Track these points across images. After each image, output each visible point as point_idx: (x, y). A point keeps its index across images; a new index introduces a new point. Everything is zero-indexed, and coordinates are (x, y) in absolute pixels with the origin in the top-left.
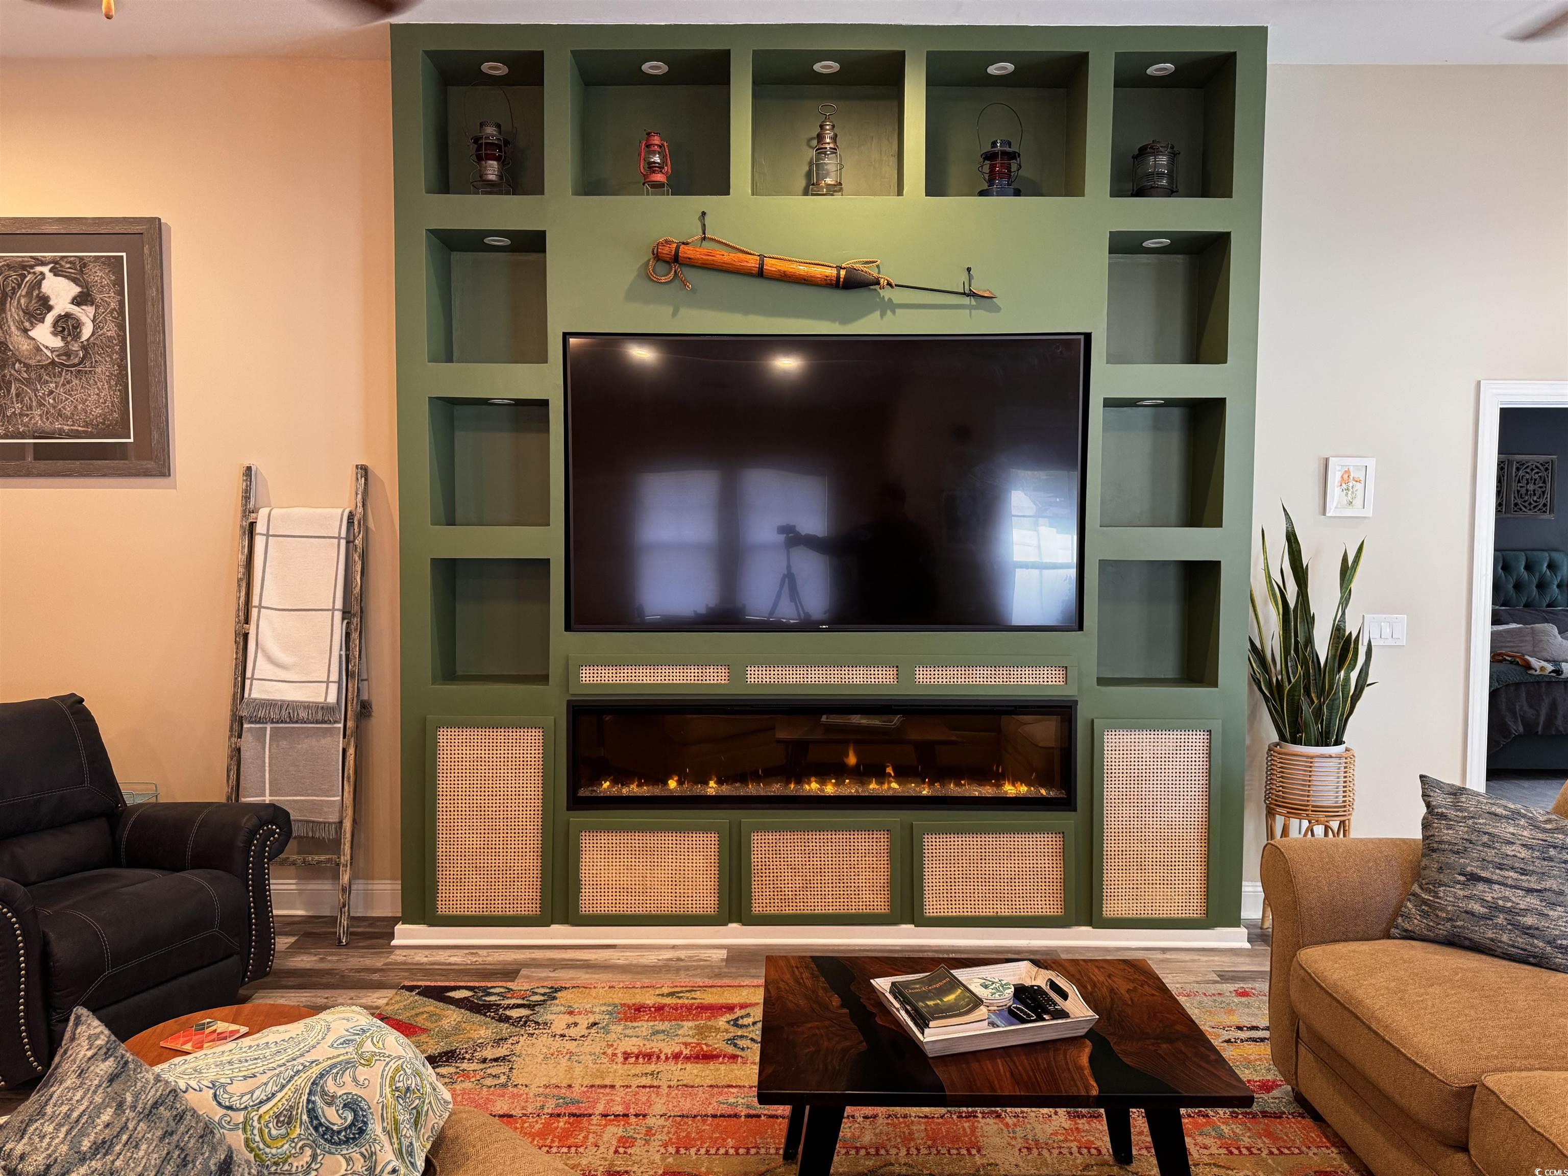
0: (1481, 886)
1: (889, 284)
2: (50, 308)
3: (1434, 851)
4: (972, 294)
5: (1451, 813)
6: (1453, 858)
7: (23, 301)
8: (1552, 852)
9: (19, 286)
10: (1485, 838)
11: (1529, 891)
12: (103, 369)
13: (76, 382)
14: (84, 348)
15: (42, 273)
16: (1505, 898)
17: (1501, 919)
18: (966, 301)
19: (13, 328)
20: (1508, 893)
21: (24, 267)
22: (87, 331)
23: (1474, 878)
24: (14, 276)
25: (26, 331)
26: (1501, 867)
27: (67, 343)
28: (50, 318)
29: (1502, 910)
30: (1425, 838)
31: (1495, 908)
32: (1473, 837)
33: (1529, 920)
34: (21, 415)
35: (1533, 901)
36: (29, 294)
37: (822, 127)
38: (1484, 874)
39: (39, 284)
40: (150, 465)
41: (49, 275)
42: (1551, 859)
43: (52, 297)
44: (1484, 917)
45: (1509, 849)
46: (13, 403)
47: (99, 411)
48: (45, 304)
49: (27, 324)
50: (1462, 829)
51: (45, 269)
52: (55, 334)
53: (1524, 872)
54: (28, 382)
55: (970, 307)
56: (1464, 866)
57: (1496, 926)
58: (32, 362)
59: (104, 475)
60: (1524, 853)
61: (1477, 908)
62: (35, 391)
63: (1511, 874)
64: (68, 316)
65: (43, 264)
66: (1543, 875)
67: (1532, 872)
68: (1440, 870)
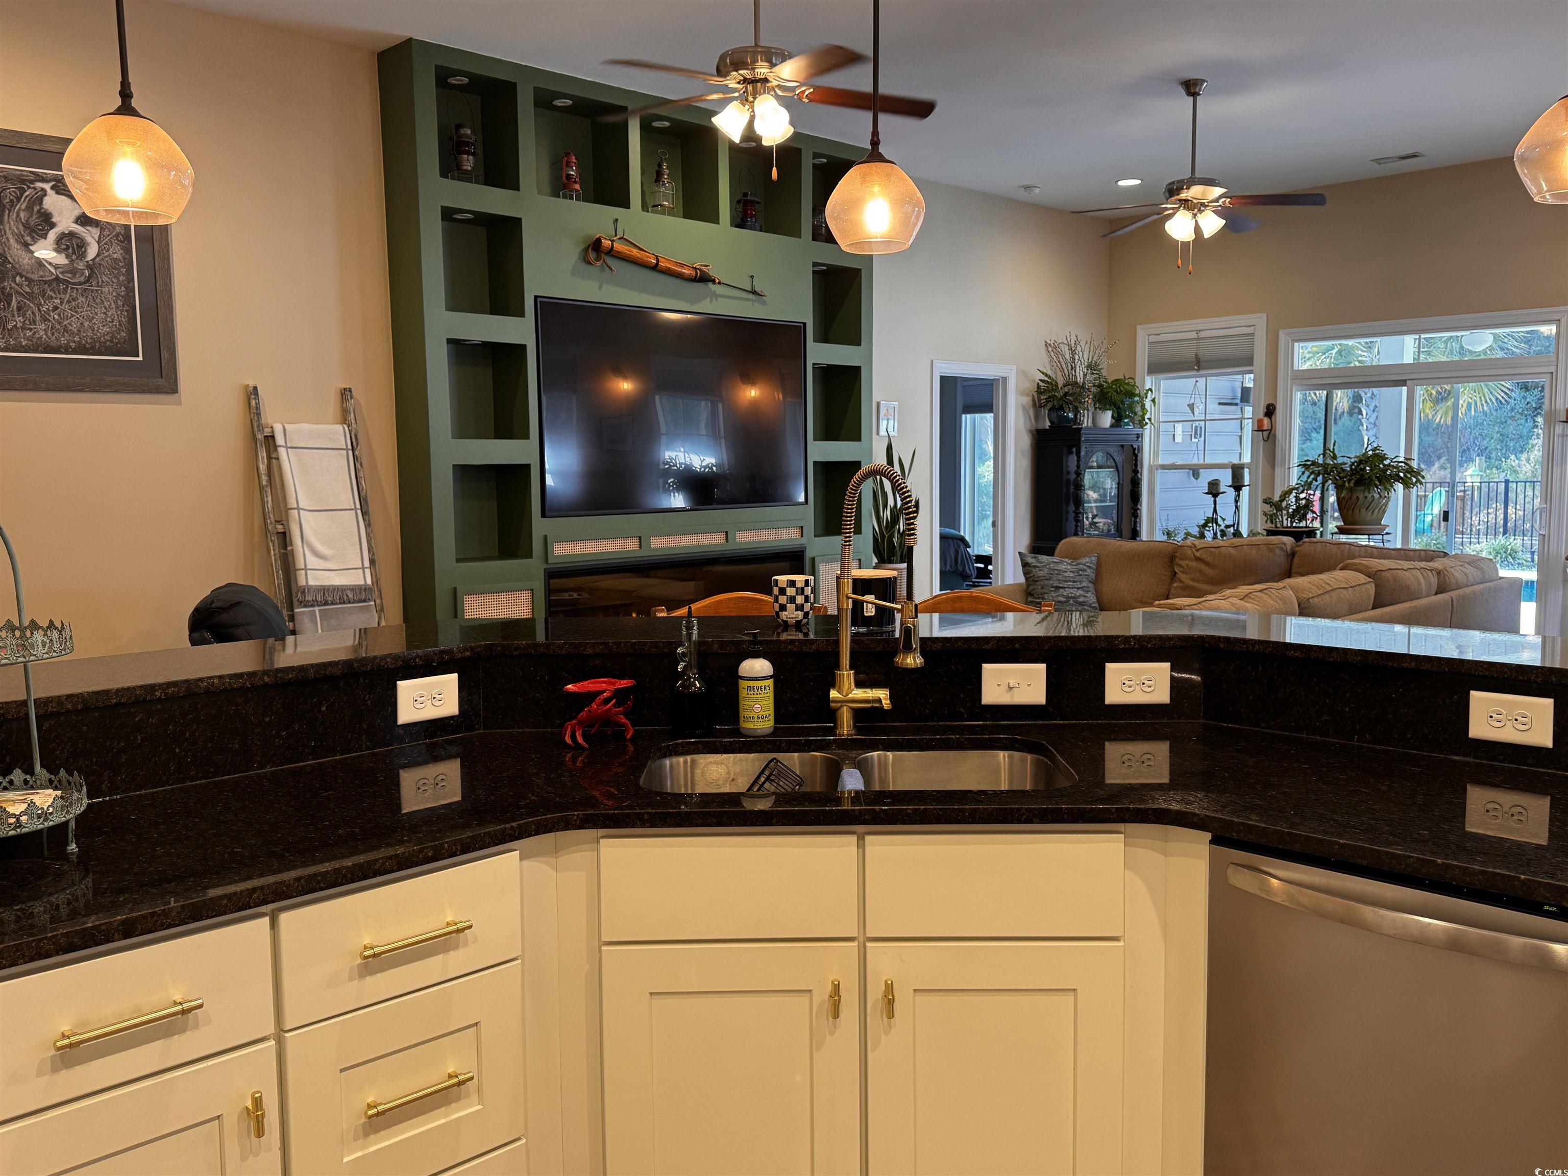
0: (1061, 590)
1: (719, 283)
2: (52, 225)
3: (1036, 581)
4: (754, 292)
5: (1038, 564)
6: (1047, 582)
7: (22, 215)
8: (1081, 572)
9: (19, 199)
10: (1056, 572)
11: (1078, 588)
12: (109, 290)
13: (81, 299)
14: (89, 267)
15: (43, 189)
16: (1072, 593)
17: (1071, 602)
18: (751, 296)
19: (12, 241)
20: (1071, 591)
21: (23, 181)
22: (92, 251)
23: (1058, 588)
24: (12, 189)
25: (26, 245)
26: (1066, 581)
27: (72, 261)
28: (52, 235)
29: (1071, 597)
30: (1027, 579)
31: (1068, 597)
32: (1052, 572)
33: (1081, 599)
34: (23, 328)
35: (1080, 592)
36: (29, 208)
37: (660, 166)
38: (1061, 585)
39: (40, 200)
40: (161, 382)
41: (49, 191)
42: (1081, 575)
43: (55, 214)
44: (1065, 602)
45: (1066, 574)
46: (14, 316)
47: (106, 329)
48: (47, 221)
49: (28, 239)
50: (1046, 571)
51: (47, 186)
52: (58, 250)
53: (1074, 582)
54: (31, 296)
55: (752, 301)
56: (1052, 584)
57: (1070, 604)
58: (35, 277)
59: (116, 391)
60: (1072, 575)
61: (1062, 599)
62: (39, 305)
63: (1070, 583)
64: (72, 234)
65: (44, 180)
66: (1081, 582)
67: (1077, 582)
68: (1042, 588)
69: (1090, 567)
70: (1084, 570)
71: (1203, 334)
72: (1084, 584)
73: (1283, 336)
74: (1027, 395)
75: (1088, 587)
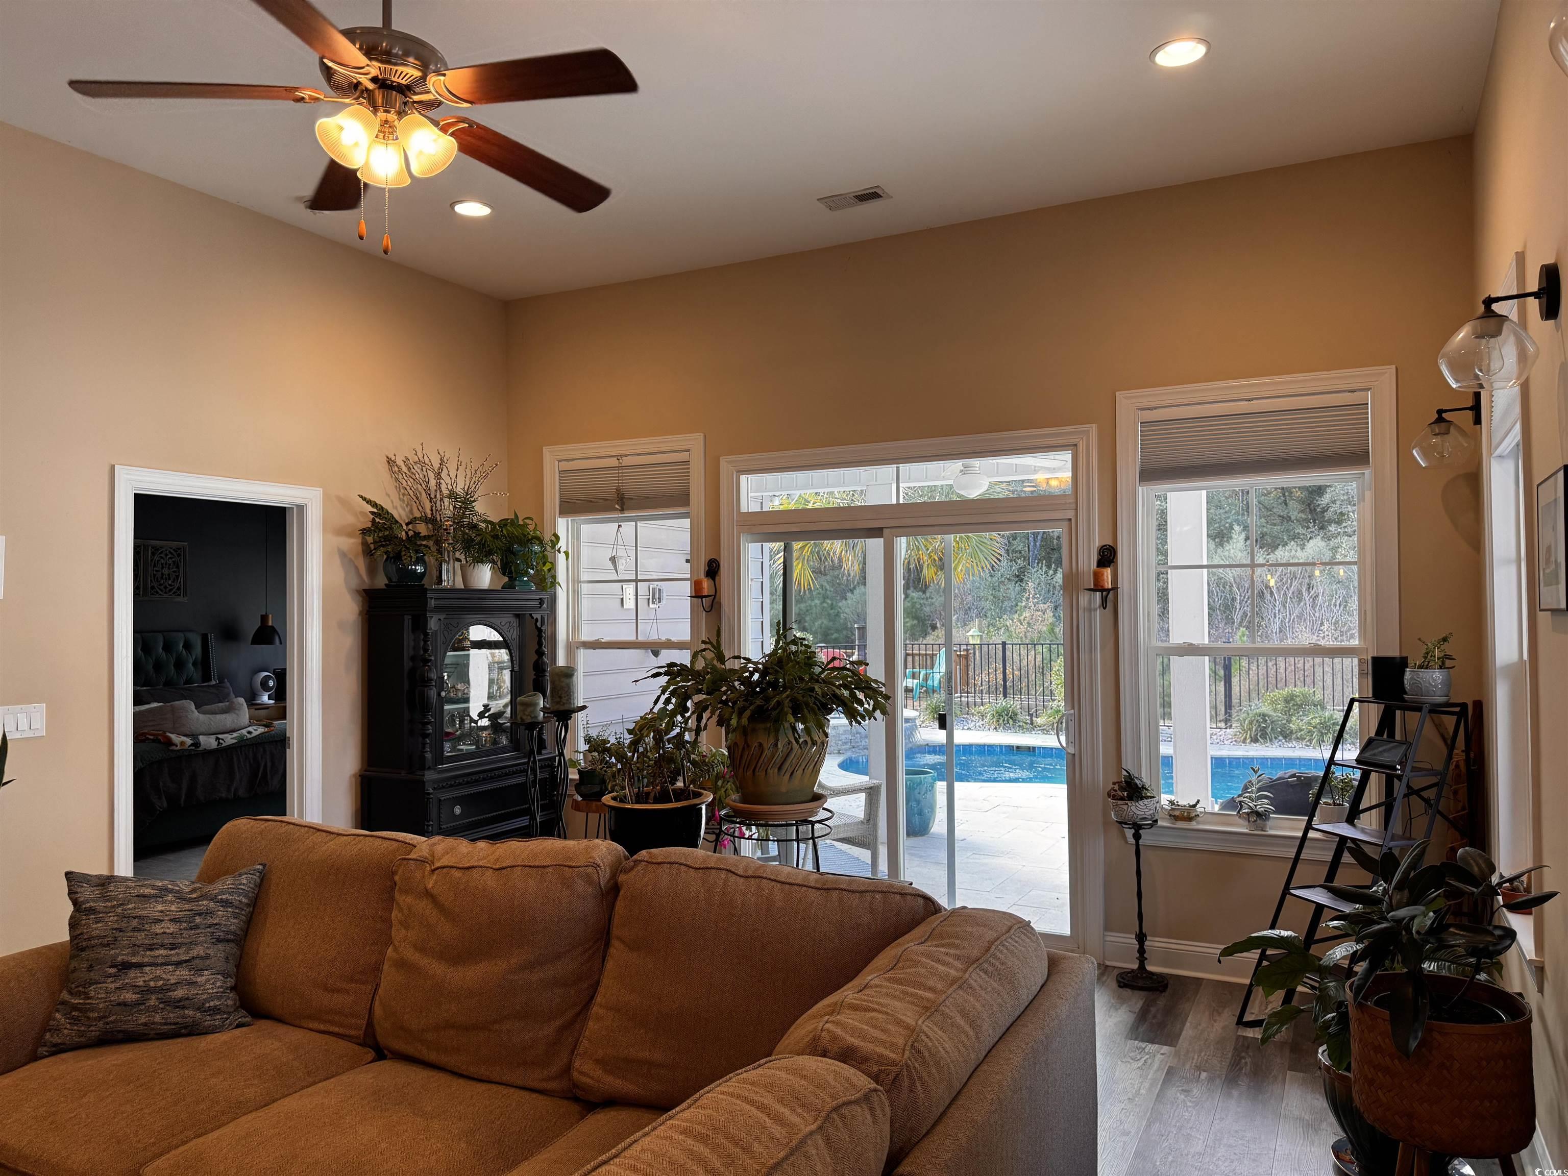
0: (132, 973)
3: (83, 949)
5: (100, 905)
6: (104, 951)
8: (198, 920)
10: (135, 923)
11: (178, 964)
16: (159, 978)
17: (153, 1002)
20: (158, 972)
23: (126, 966)
26: (151, 948)
29: (154, 990)
30: (73, 938)
31: (147, 991)
32: (124, 925)
33: (179, 993)
35: (182, 973)
38: (134, 960)
42: (197, 927)
44: (137, 1003)
45: (158, 929)
50: (111, 920)
53: (173, 947)
56: (115, 957)
57: (148, 1009)
60: (172, 928)
61: (129, 996)
63: (162, 952)
66: (191, 944)
67: (181, 945)
68: (90, 968)
69: (226, 903)
70: (209, 913)
71: (626, 461)
72: (198, 951)
73: (725, 465)
74: (350, 535)
75: (207, 957)
